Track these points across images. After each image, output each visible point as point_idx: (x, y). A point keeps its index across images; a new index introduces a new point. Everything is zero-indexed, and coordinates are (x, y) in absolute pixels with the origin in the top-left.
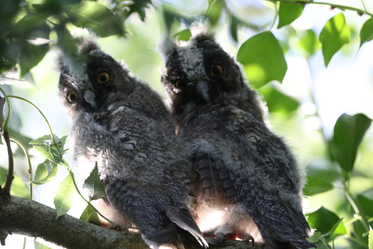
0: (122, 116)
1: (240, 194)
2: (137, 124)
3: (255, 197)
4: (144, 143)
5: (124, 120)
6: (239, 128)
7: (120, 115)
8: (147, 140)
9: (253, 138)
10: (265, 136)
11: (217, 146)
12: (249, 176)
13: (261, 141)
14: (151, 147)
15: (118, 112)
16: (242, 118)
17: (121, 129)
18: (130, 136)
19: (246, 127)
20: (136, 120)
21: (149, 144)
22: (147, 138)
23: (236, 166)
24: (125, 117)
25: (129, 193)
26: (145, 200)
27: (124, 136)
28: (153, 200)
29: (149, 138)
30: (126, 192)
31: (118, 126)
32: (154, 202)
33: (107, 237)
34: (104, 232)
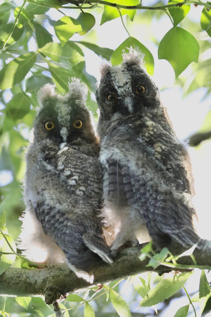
0: (66, 155)
1: (136, 196)
2: (79, 161)
3: (149, 198)
4: (84, 178)
5: (68, 159)
6: (148, 139)
7: (65, 155)
8: (87, 174)
9: (159, 147)
10: (170, 145)
11: (127, 154)
12: (148, 181)
13: (166, 150)
14: (90, 180)
15: (63, 152)
16: (153, 130)
17: (67, 167)
18: (73, 172)
19: (155, 138)
20: (78, 158)
21: (88, 177)
22: (87, 173)
23: (138, 173)
24: (69, 156)
25: (65, 223)
26: (75, 227)
27: (69, 173)
28: (81, 227)
29: (88, 172)
30: (62, 222)
31: (64, 164)
32: (81, 229)
33: (38, 279)
34: (35, 276)
